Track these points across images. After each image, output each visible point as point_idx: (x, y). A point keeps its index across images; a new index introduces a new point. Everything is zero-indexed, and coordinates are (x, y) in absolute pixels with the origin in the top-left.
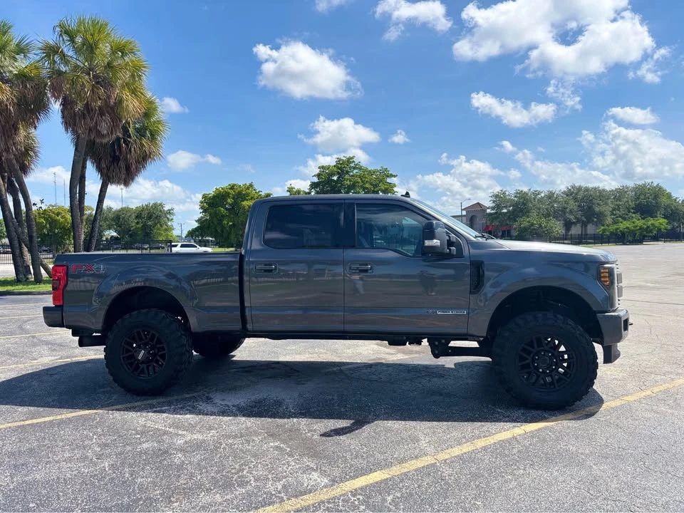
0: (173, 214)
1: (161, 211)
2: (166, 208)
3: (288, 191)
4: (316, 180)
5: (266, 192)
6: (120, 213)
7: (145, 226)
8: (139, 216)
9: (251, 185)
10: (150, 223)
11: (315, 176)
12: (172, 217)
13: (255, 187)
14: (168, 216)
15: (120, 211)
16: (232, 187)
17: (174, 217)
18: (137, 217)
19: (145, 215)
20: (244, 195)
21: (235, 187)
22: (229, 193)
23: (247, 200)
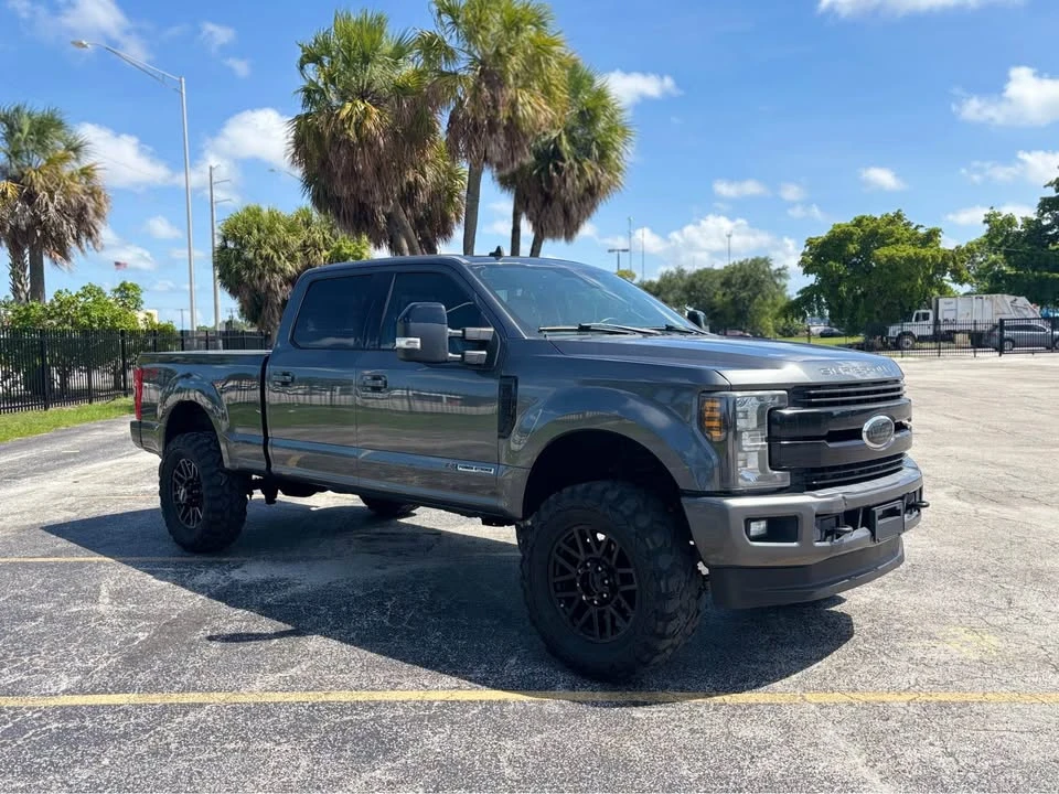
0: (786, 277)
1: (764, 272)
2: (774, 267)
3: (985, 222)
4: (1051, 193)
5: (931, 227)
6: (696, 279)
7: (734, 302)
8: (727, 283)
9: (898, 216)
10: (744, 294)
11: (1051, 184)
12: (784, 281)
13: (908, 218)
14: (778, 281)
15: (695, 275)
16: (859, 222)
17: (788, 282)
18: (723, 284)
19: (737, 279)
20: (882, 234)
21: (865, 222)
22: (852, 234)
23: (888, 245)
